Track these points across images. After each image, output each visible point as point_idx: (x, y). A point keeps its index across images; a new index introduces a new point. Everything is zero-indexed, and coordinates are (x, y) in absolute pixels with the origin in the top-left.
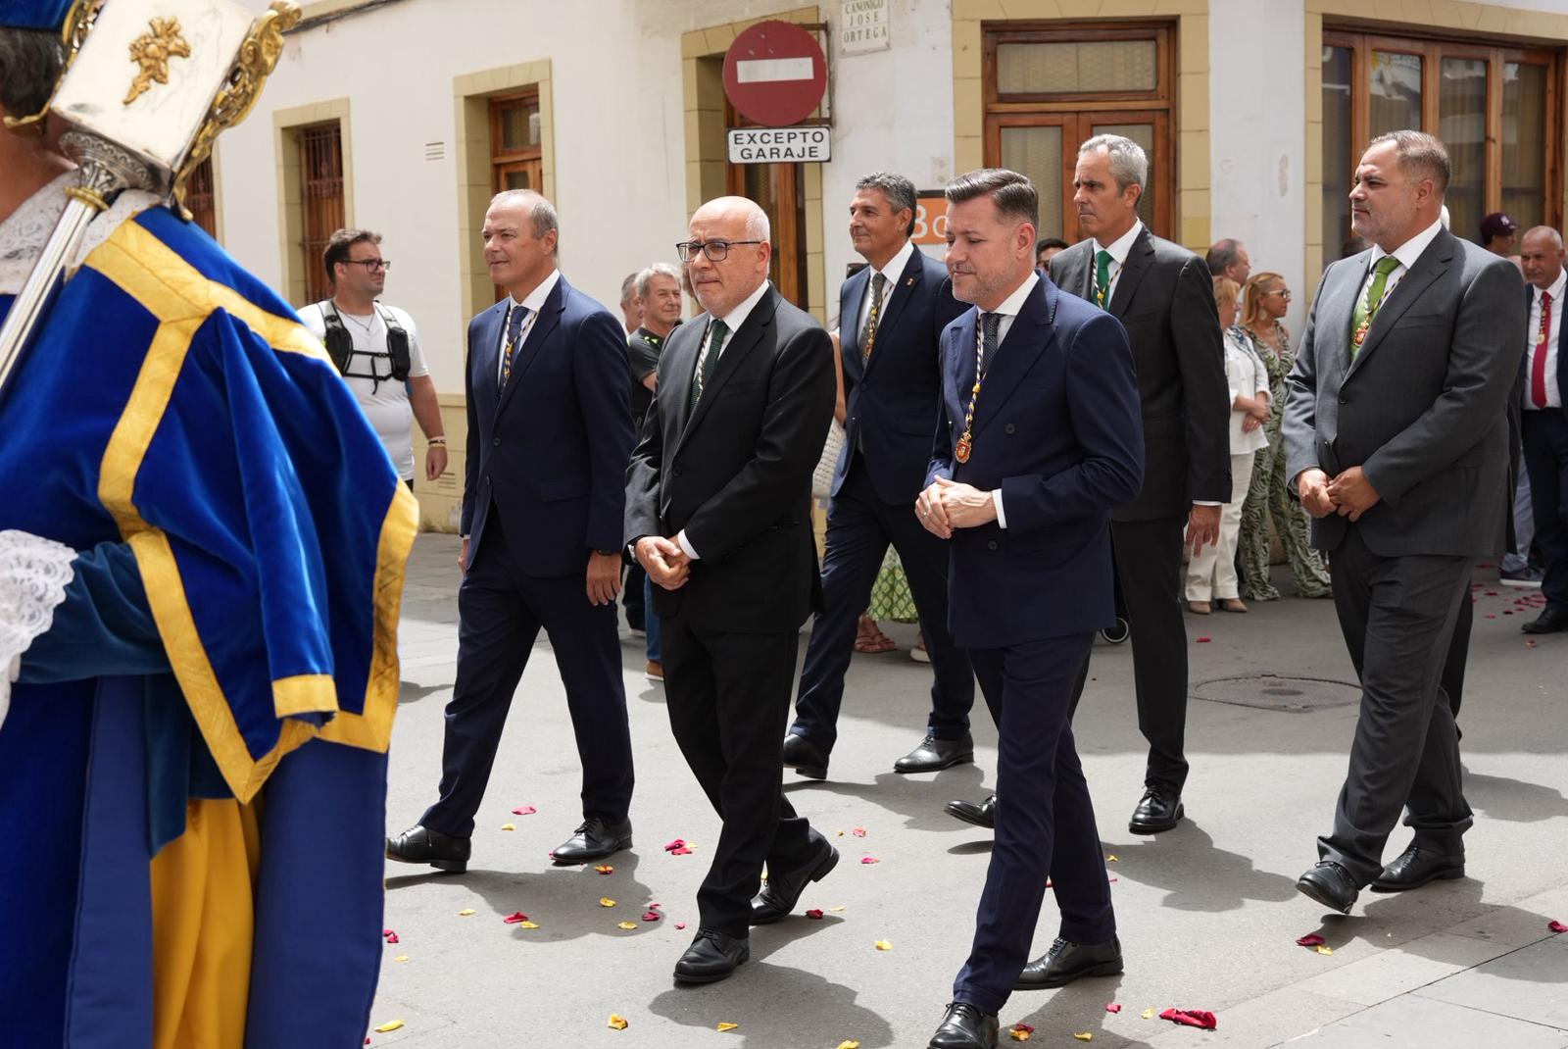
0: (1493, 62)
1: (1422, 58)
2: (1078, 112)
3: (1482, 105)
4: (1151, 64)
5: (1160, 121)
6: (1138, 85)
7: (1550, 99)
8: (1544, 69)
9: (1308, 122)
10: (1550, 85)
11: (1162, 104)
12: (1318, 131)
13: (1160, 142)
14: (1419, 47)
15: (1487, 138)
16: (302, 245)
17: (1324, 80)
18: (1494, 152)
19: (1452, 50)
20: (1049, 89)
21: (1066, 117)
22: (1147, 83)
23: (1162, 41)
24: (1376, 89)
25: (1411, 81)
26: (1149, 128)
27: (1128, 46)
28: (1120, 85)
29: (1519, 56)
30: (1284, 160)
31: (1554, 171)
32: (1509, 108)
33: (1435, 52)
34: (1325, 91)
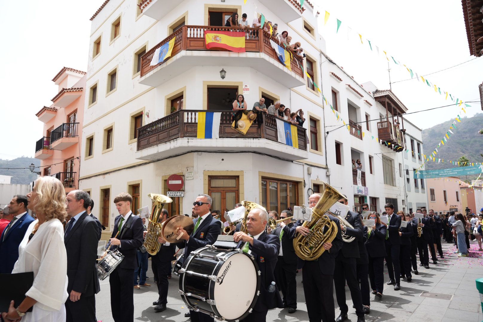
0: (288, 184)
1: (277, 183)
2: (224, 190)
3: (286, 190)
4: (235, 183)
5: (236, 192)
6: (233, 186)
7: (296, 190)
8: (295, 185)
9: (259, 192)
10: (296, 188)
11: (237, 189)
12: (261, 194)
13: (237, 195)
14: (277, 181)
15: (287, 195)
16: (103, 208)
17: (262, 186)
18: (288, 197)
19: (281, 182)
20: (219, 186)
21: (222, 191)
22: (235, 186)
23: (237, 179)
24: (271, 187)
25: (276, 186)
26: (235, 193)
27: (232, 180)
28: (230, 186)
29: (292, 183)
30: (256, 198)
31: (297, 200)
32: (290, 191)
33: (279, 182)
34: (262, 188)
